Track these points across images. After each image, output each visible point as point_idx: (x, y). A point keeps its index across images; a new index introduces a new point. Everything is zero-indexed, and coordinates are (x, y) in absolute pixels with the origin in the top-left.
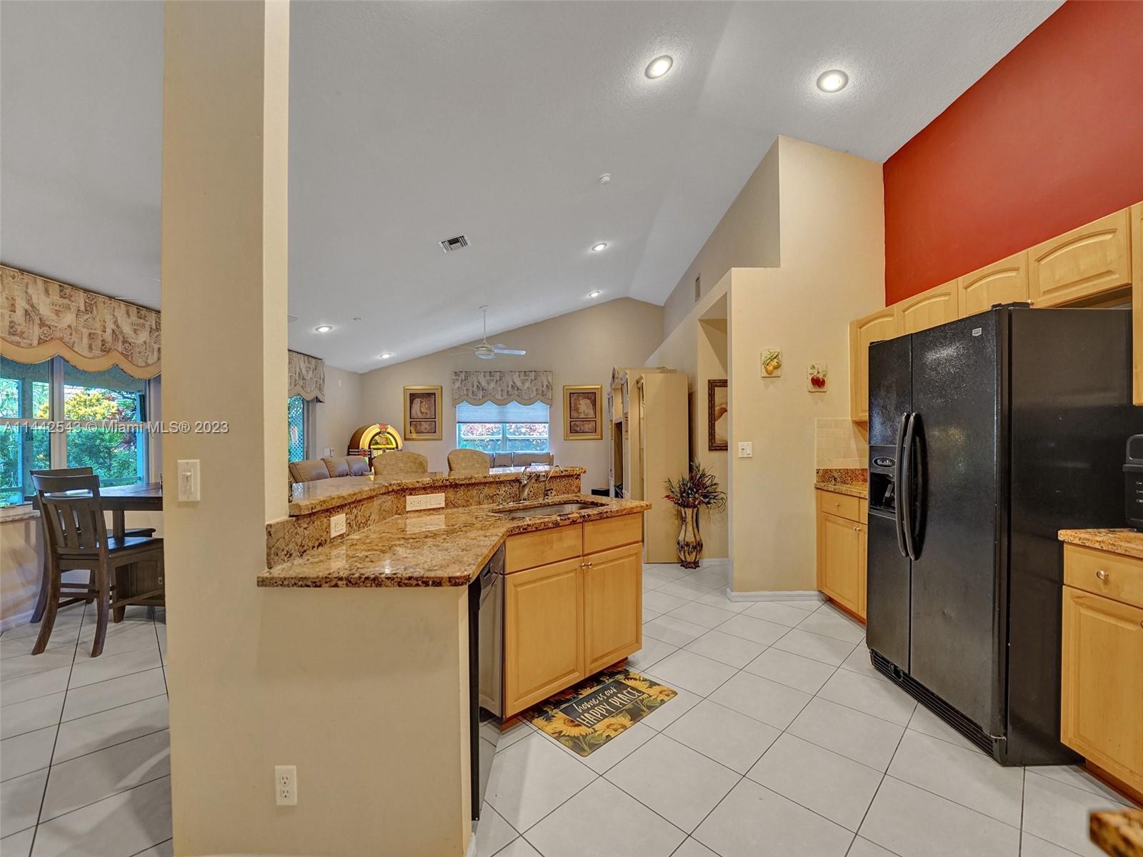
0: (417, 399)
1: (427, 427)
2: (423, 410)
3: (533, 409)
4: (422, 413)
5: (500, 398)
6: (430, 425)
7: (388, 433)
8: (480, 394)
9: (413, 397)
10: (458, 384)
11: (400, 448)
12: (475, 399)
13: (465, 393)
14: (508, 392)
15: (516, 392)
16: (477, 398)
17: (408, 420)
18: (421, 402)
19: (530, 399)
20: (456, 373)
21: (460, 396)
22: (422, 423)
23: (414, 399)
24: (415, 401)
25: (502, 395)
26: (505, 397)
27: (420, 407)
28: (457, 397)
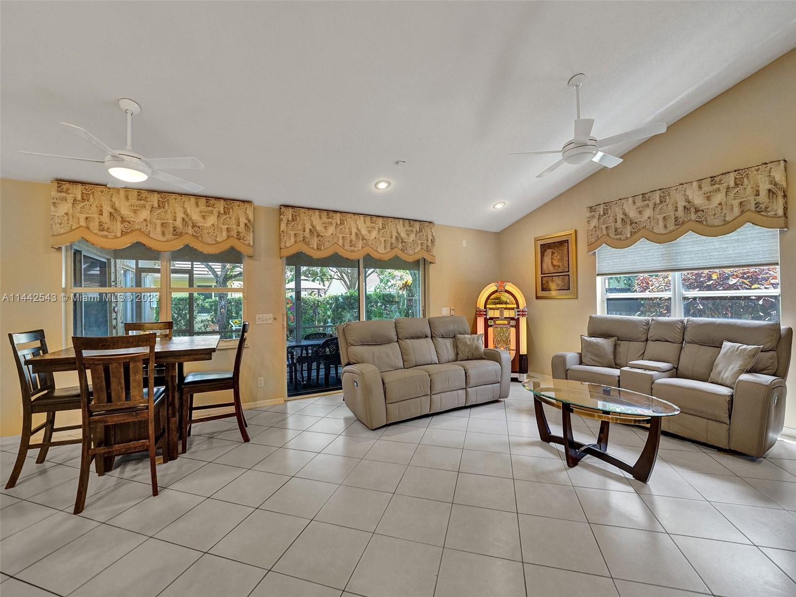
0: (548, 250)
1: (560, 282)
2: (555, 263)
3: (737, 241)
4: (554, 266)
5: (662, 231)
6: (563, 280)
7: (507, 291)
8: (628, 230)
9: (545, 248)
10: (594, 223)
11: (521, 308)
12: (620, 239)
13: (604, 232)
14: (676, 219)
15: (693, 217)
16: (623, 237)
17: (540, 276)
18: (553, 253)
19: (726, 223)
20: (591, 208)
21: (598, 239)
22: (554, 278)
23: (545, 250)
24: (546, 253)
25: (665, 227)
26: (671, 226)
27: (552, 259)
28: (593, 240)
